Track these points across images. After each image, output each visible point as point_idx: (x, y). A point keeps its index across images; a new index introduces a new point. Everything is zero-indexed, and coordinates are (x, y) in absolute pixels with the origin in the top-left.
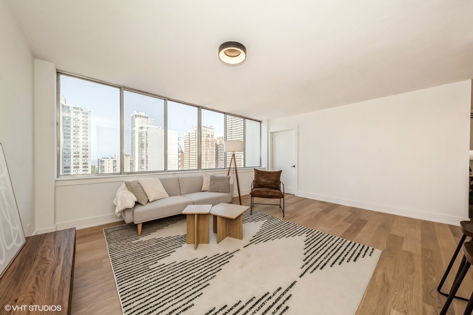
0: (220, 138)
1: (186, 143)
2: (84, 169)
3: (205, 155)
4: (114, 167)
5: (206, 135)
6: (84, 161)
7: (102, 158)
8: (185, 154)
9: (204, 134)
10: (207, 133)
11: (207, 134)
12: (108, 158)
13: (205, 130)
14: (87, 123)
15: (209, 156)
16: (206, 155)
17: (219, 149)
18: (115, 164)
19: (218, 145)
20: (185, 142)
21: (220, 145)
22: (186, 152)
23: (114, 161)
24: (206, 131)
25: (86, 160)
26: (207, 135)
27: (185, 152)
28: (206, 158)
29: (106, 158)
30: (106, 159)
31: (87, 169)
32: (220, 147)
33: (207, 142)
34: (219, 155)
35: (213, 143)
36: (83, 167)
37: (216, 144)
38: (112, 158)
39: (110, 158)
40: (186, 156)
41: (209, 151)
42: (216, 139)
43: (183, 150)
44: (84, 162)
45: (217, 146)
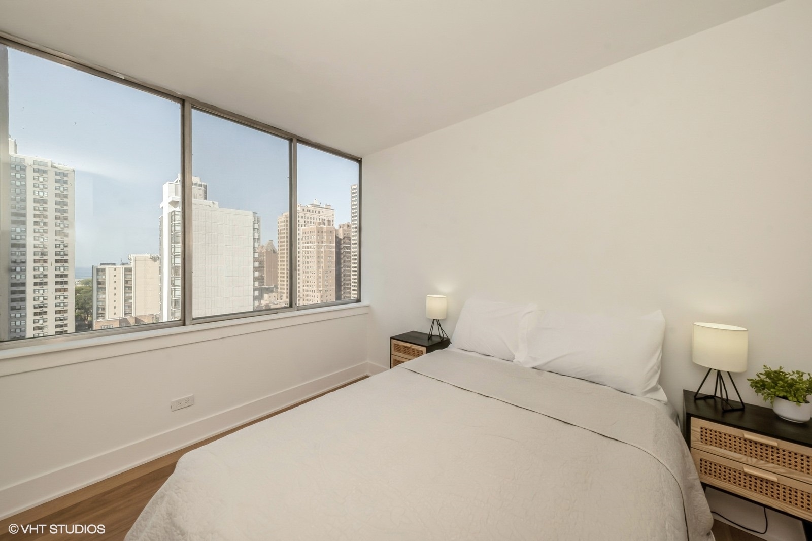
0: (344, 225)
1: (282, 236)
2: (59, 287)
3: (316, 256)
4: (126, 282)
5: (318, 219)
6: (60, 269)
7: (102, 264)
8: (279, 256)
9: (315, 219)
10: (321, 217)
11: (321, 219)
12: (114, 264)
13: (317, 212)
14: (66, 193)
15: (322, 260)
16: (318, 257)
17: (342, 246)
18: (129, 276)
19: (340, 239)
20: (280, 234)
21: (344, 238)
22: (282, 252)
23: (126, 270)
24: (319, 212)
25: (62, 269)
26: (320, 221)
27: (280, 252)
28: (318, 262)
29: (108, 264)
30: (110, 266)
31: (66, 286)
32: (343, 243)
33: (320, 232)
34: (342, 256)
35: (331, 234)
36: (56, 282)
37: (337, 237)
38: (123, 264)
39: (118, 262)
40: (282, 260)
41: (323, 249)
42: (337, 227)
43: (277, 248)
44: (58, 273)
45: (338, 241)
